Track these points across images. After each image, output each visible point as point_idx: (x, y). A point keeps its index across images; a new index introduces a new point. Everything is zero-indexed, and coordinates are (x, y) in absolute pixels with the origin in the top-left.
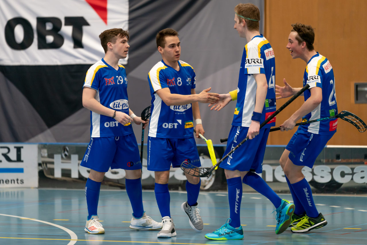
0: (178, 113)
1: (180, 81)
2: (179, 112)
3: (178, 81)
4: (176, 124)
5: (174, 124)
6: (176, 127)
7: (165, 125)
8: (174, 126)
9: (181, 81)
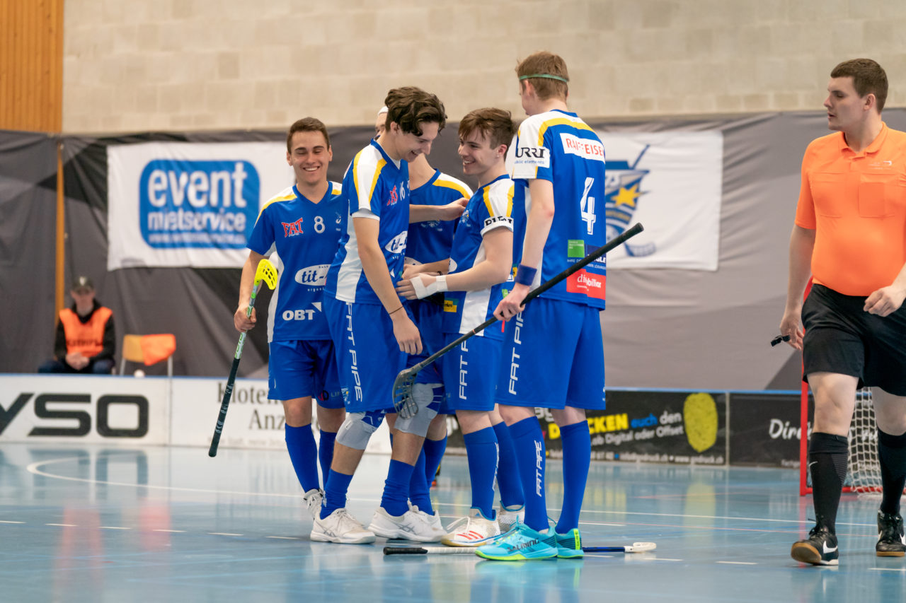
0: (314, 290)
1: (321, 223)
2: (316, 287)
3: (317, 223)
4: (311, 313)
5: (307, 311)
6: (310, 318)
7: (288, 315)
8: (306, 315)
9: (324, 223)
